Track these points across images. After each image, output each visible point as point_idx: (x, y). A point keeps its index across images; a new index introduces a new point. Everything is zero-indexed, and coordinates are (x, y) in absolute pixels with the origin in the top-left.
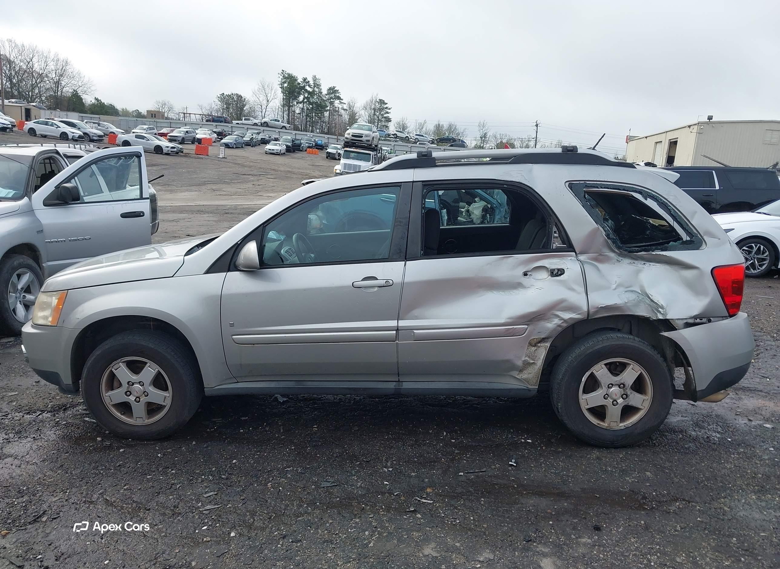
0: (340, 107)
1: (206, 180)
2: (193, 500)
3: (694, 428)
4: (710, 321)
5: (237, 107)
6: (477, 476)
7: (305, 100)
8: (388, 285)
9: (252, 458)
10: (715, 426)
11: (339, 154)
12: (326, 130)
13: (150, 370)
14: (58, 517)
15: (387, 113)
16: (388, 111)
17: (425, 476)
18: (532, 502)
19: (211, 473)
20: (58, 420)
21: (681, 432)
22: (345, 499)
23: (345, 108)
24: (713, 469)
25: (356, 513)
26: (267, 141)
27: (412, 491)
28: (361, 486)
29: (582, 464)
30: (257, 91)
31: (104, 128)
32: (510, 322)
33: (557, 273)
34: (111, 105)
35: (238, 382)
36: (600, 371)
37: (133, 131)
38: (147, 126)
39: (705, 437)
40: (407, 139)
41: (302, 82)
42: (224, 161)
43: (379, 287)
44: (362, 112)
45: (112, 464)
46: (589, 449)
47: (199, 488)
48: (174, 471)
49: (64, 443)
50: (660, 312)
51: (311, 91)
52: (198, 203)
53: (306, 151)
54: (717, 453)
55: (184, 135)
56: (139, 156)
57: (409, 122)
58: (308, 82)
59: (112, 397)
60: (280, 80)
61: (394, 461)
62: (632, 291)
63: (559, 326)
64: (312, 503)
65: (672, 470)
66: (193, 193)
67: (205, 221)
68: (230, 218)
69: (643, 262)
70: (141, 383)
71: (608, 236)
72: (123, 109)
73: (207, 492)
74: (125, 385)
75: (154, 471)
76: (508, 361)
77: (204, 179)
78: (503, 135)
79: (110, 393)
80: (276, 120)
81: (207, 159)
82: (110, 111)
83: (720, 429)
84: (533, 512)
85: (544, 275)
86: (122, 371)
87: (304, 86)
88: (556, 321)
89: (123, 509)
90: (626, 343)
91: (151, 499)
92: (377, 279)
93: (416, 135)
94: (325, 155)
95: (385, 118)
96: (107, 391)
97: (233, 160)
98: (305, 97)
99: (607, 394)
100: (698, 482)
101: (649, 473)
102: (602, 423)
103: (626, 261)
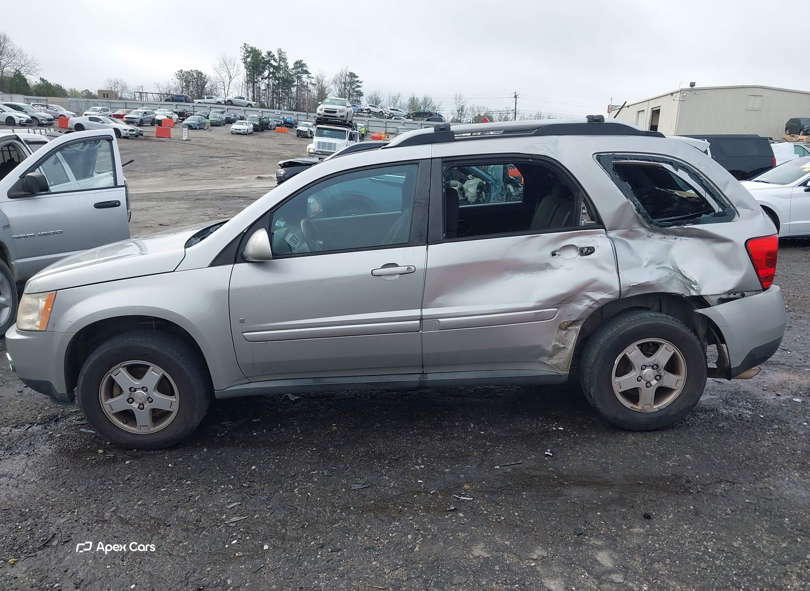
0: (309, 81)
1: (172, 164)
2: (215, 512)
3: (725, 406)
4: (743, 296)
5: (198, 84)
6: (514, 469)
7: (271, 75)
8: (409, 272)
9: (272, 463)
10: (744, 403)
11: (311, 132)
12: (294, 106)
13: (154, 374)
14: (70, 540)
15: (359, 86)
16: (359, 84)
17: (459, 472)
18: (575, 493)
19: (230, 482)
20: (51, 432)
21: (712, 410)
22: (379, 501)
23: (314, 82)
24: (752, 448)
25: (394, 515)
26: (232, 120)
27: (449, 489)
28: (394, 487)
29: (619, 450)
30: (218, 66)
31: (53, 111)
32: (540, 306)
33: (587, 251)
34: (58, 85)
35: (250, 382)
36: (633, 352)
37: (85, 113)
38: (100, 108)
39: (737, 414)
40: (381, 114)
41: (266, 56)
42: (188, 144)
43: (400, 274)
44: (332, 87)
45: (120, 478)
46: (623, 434)
47: (220, 499)
48: (189, 482)
49: (62, 457)
50: (693, 289)
51: (276, 65)
52: (167, 189)
53: (274, 129)
54: (752, 431)
55: (142, 116)
56: (110, 139)
57: (382, 96)
58: (273, 56)
59: (112, 405)
60: (242, 54)
61: (425, 457)
62: (664, 268)
63: (590, 307)
64: (345, 508)
65: (710, 451)
66: (159, 179)
67: (177, 208)
68: (202, 204)
69: (674, 237)
70: (144, 389)
71: (638, 210)
72: (71, 90)
73: (230, 502)
74: (126, 392)
75: (168, 483)
76: (537, 347)
77: (169, 164)
78: (481, 107)
79: (111, 401)
80: (240, 98)
81: (169, 142)
82: (58, 91)
83: (750, 406)
84: (579, 504)
85: (574, 254)
86: (122, 376)
87: (269, 61)
88: (587, 302)
89: (140, 527)
90: (660, 322)
91: (170, 514)
92: (398, 266)
93: (391, 109)
94: (295, 134)
95: (357, 92)
96: (107, 399)
97: (198, 142)
98: (271, 72)
99: (640, 376)
100: (739, 462)
101: (689, 456)
102: (635, 407)
103: (657, 236)
